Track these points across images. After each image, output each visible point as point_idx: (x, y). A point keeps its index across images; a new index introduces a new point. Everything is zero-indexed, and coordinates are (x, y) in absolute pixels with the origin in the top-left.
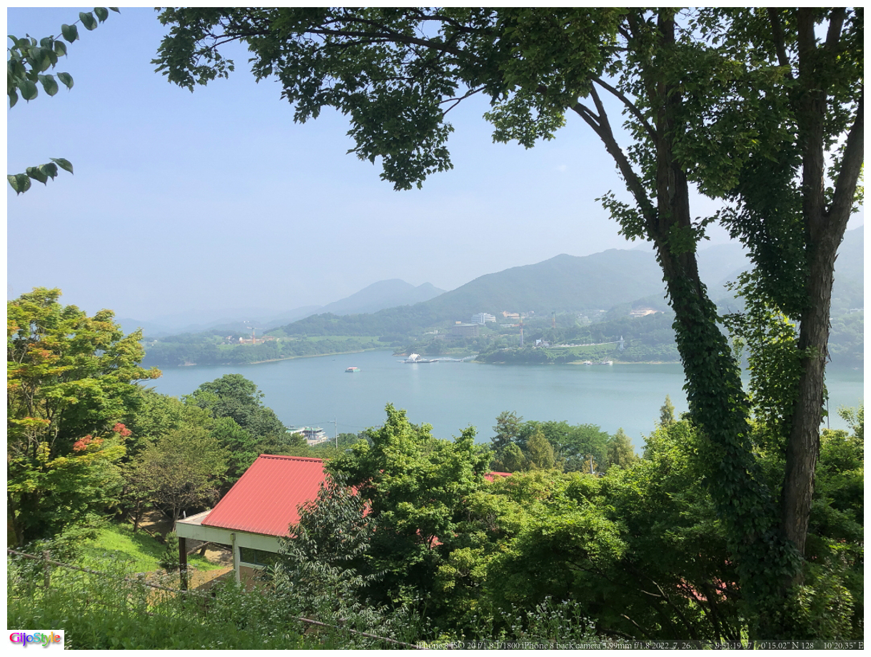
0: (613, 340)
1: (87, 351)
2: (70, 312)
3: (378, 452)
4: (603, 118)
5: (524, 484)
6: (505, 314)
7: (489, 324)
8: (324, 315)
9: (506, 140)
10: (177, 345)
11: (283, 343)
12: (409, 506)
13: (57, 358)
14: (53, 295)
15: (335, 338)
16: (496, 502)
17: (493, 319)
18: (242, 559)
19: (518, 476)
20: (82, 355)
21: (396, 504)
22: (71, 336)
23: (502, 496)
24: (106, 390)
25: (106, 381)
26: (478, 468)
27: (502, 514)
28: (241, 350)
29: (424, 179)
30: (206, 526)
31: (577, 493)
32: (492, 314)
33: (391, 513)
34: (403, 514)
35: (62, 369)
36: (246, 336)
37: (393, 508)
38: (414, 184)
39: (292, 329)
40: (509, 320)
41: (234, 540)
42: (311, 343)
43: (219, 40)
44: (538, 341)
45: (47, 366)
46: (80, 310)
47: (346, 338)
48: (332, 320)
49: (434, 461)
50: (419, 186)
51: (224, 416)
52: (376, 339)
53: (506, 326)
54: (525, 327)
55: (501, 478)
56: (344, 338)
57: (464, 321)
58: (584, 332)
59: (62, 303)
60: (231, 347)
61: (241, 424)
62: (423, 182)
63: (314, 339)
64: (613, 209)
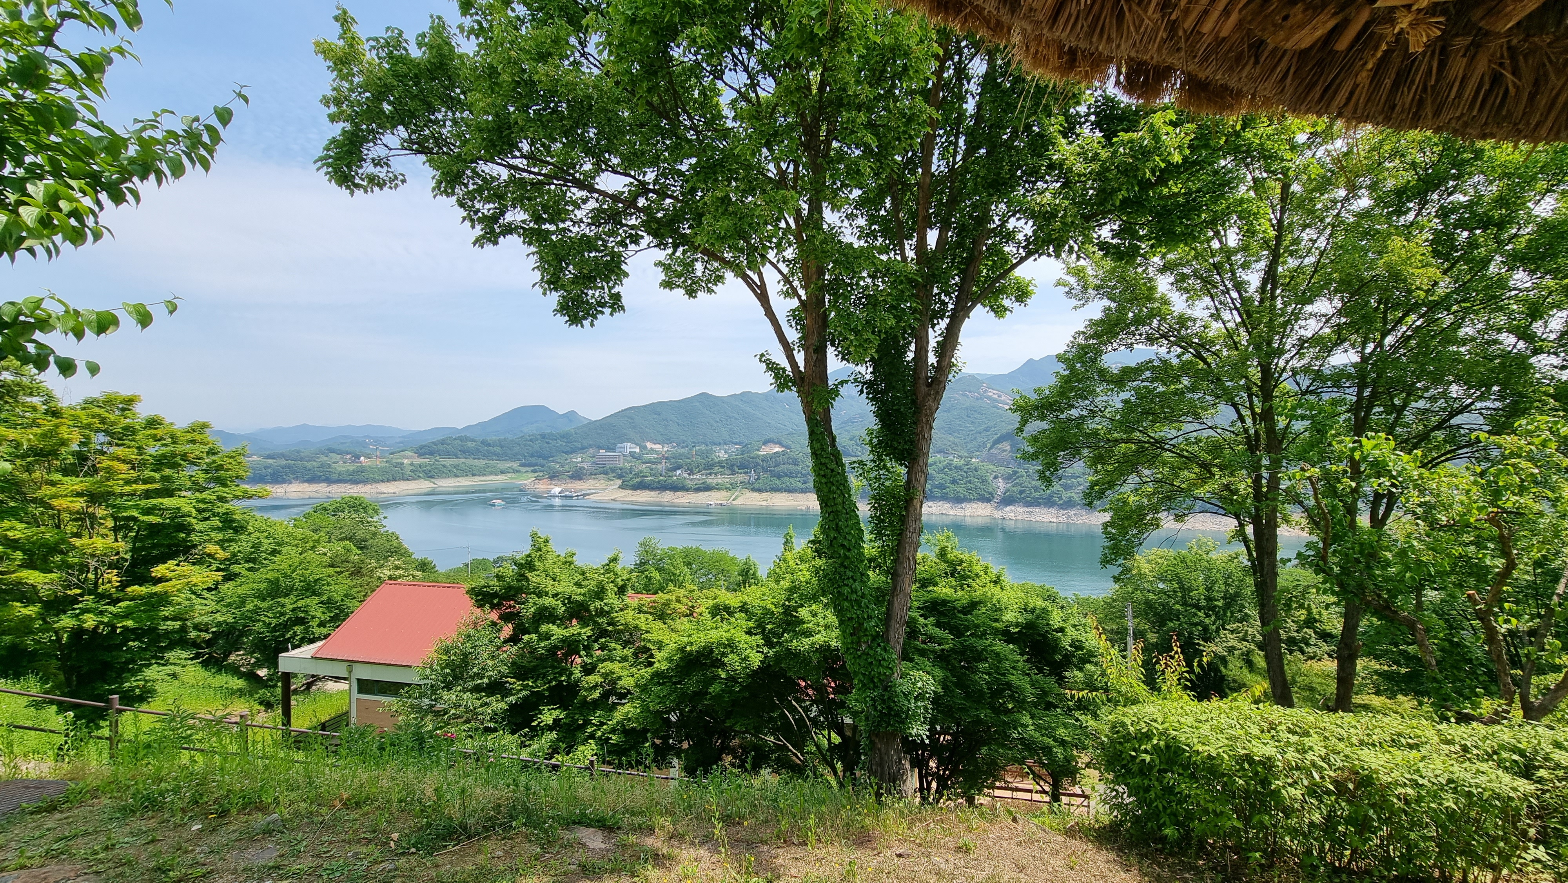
0: (746, 473)
1: (175, 466)
2: (153, 423)
3: (522, 577)
4: (763, 286)
5: (667, 604)
6: (649, 445)
7: (632, 454)
8: (461, 439)
9: (672, 289)
10: (283, 462)
11: (412, 464)
12: (553, 628)
13: (134, 474)
14: (130, 401)
15: (471, 461)
16: (642, 621)
17: (637, 450)
18: (360, 691)
19: (661, 597)
20: (167, 472)
21: (539, 626)
22: (153, 450)
23: (648, 616)
24: (200, 511)
25: (198, 501)
26: (622, 590)
27: (647, 632)
28: (362, 470)
29: (596, 318)
30: (316, 658)
31: (720, 611)
32: (636, 444)
33: (534, 637)
34: (547, 636)
35: (142, 487)
36: (367, 456)
37: (536, 631)
38: (586, 323)
39: (423, 451)
40: (652, 451)
41: (350, 672)
42: (444, 466)
43: (393, 153)
44: (679, 472)
45: (121, 482)
46: (168, 420)
47: (484, 462)
48: (469, 444)
49: (578, 585)
50: (592, 325)
51: (341, 539)
52: (515, 465)
53: (648, 456)
54: (667, 458)
55: (646, 599)
56: (481, 463)
57: (608, 449)
58: (721, 464)
59: (143, 411)
60: (351, 467)
61: (361, 548)
62: (595, 322)
63: (448, 462)
64: (768, 365)
